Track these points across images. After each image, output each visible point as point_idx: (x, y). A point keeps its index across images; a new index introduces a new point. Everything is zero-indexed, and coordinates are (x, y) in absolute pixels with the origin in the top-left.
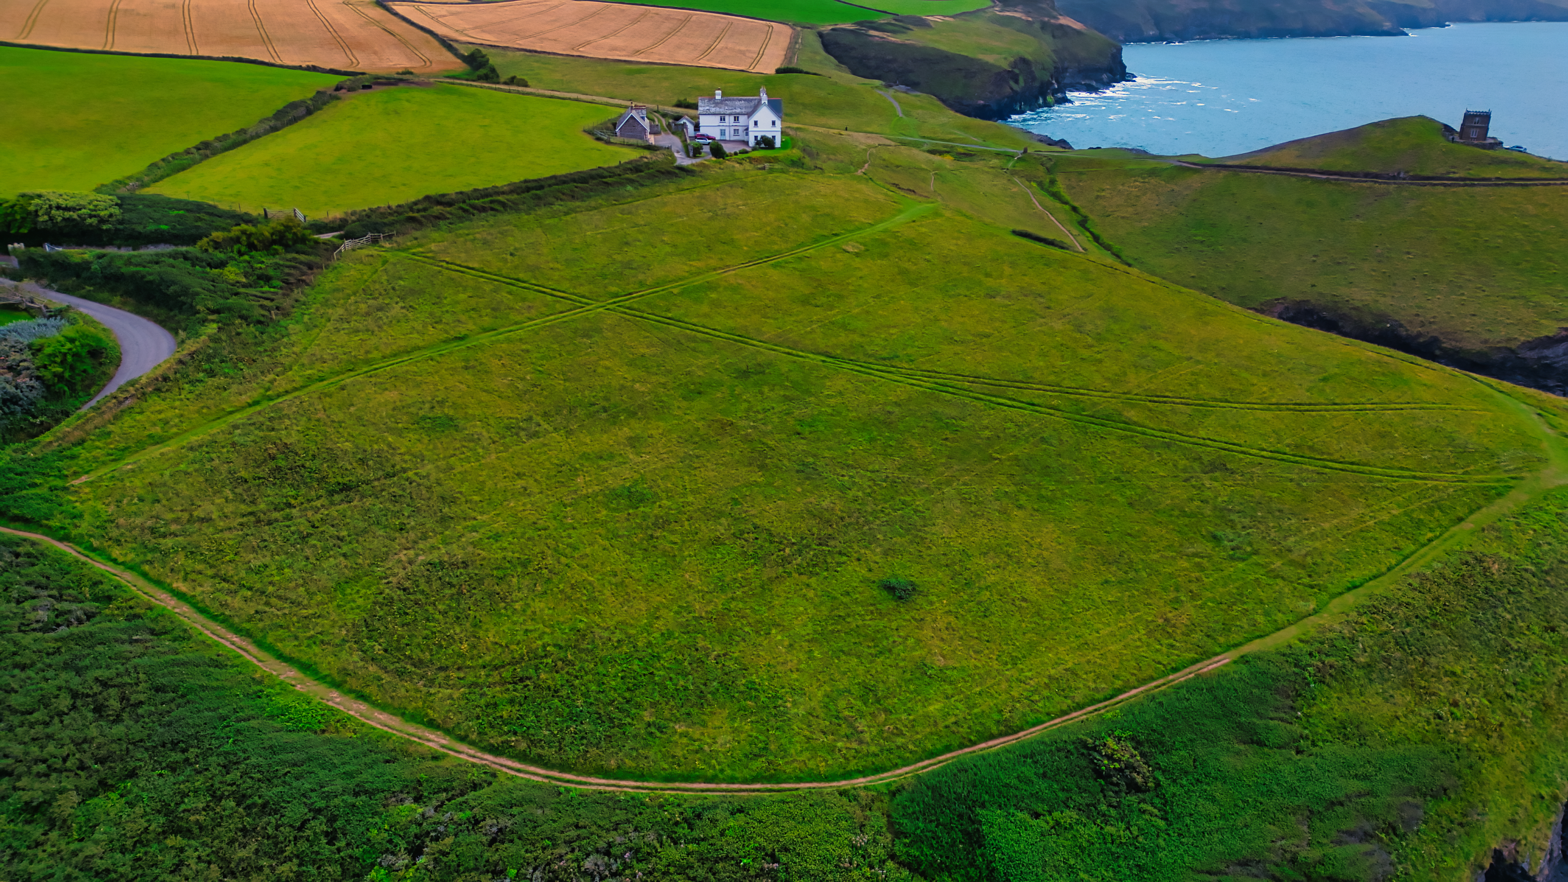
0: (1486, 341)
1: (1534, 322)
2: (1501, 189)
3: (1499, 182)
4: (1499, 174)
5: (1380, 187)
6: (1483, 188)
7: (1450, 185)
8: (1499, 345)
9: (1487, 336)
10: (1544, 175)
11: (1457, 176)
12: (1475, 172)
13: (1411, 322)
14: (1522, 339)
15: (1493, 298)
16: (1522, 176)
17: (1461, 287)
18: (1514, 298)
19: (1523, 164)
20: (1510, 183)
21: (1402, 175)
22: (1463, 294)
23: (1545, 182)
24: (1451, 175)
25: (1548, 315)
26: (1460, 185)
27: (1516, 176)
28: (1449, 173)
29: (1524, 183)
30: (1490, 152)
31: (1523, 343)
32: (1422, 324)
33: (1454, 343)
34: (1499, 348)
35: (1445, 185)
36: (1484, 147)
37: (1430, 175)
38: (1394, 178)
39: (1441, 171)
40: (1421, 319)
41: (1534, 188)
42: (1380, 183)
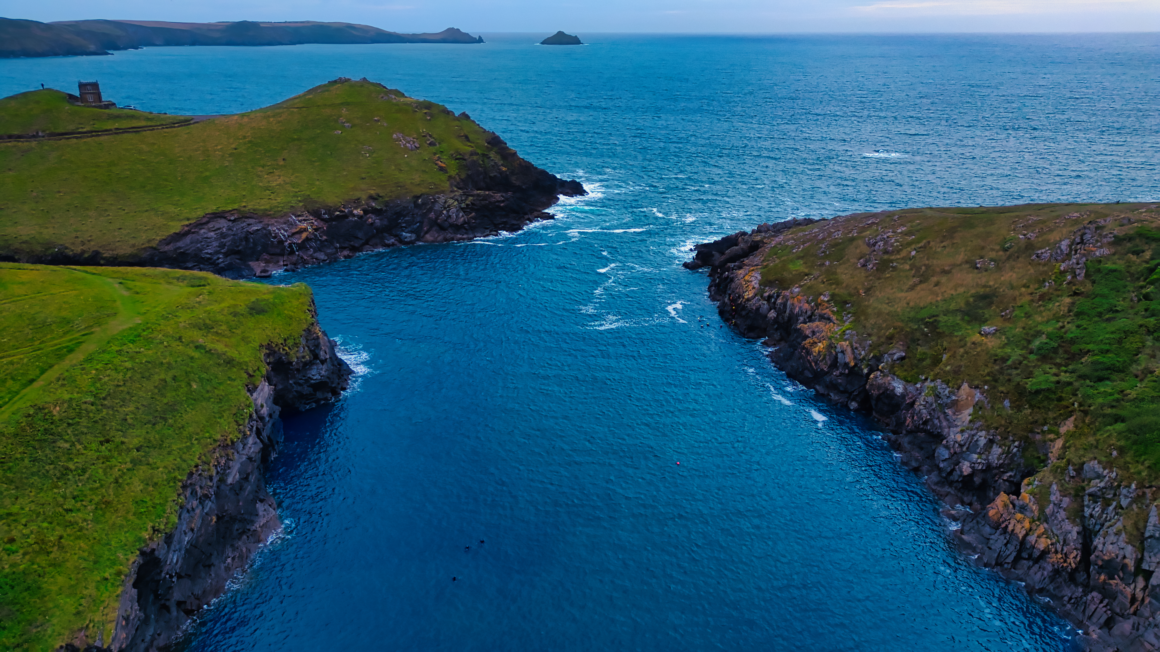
0: (133, 246)
1: (164, 225)
2: (120, 136)
3: (118, 131)
4: (117, 125)
5: (23, 145)
6: (106, 137)
7: (80, 137)
8: (143, 247)
9: (133, 242)
10: (149, 124)
11: (85, 130)
12: (98, 126)
13: (73, 244)
14: (158, 238)
15: (131, 214)
16: (133, 125)
17: (106, 210)
18: (147, 211)
19: (132, 117)
20: (125, 131)
21: (40, 134)
22: (109, 215)
23: (151, 128)
24: (80, 130)
25: (172, 219)
26: (88, 137)
27: (130, 126)
28: (78, 128)
29: (136, 130)
30: (107, 111)
31: (160, 241)
32: (83, 243)
33: (111, 252)
34: (144, 248)
35: (77, 138)
36: (100, 107)
37: (63, 131)
38: (34, 136)
39: (71, 127)
40: (80, 239)
41: (144, 133)
42: (23, 142)
